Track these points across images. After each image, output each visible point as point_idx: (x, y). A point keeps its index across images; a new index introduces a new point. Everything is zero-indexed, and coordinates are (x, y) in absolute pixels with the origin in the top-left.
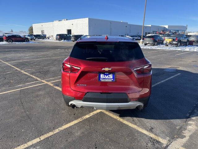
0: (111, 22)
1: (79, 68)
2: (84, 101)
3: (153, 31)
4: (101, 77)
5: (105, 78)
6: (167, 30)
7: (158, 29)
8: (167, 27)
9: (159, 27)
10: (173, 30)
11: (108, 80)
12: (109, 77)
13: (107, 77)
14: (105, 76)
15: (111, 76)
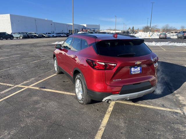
0: (35, 20)
1: (115, 65)
2: (121, 94)
3: (75, 29)
4: (132, 71)
5: (135, 71)
6: (85, 28)
7: (79, 27)
8: (85, 25)
9: (79, 26)
10: (92, 29)
11: (137, 72)
12: (137, 69)
13: (136, 70)
14: (135, 69)
15: (139, 69)
